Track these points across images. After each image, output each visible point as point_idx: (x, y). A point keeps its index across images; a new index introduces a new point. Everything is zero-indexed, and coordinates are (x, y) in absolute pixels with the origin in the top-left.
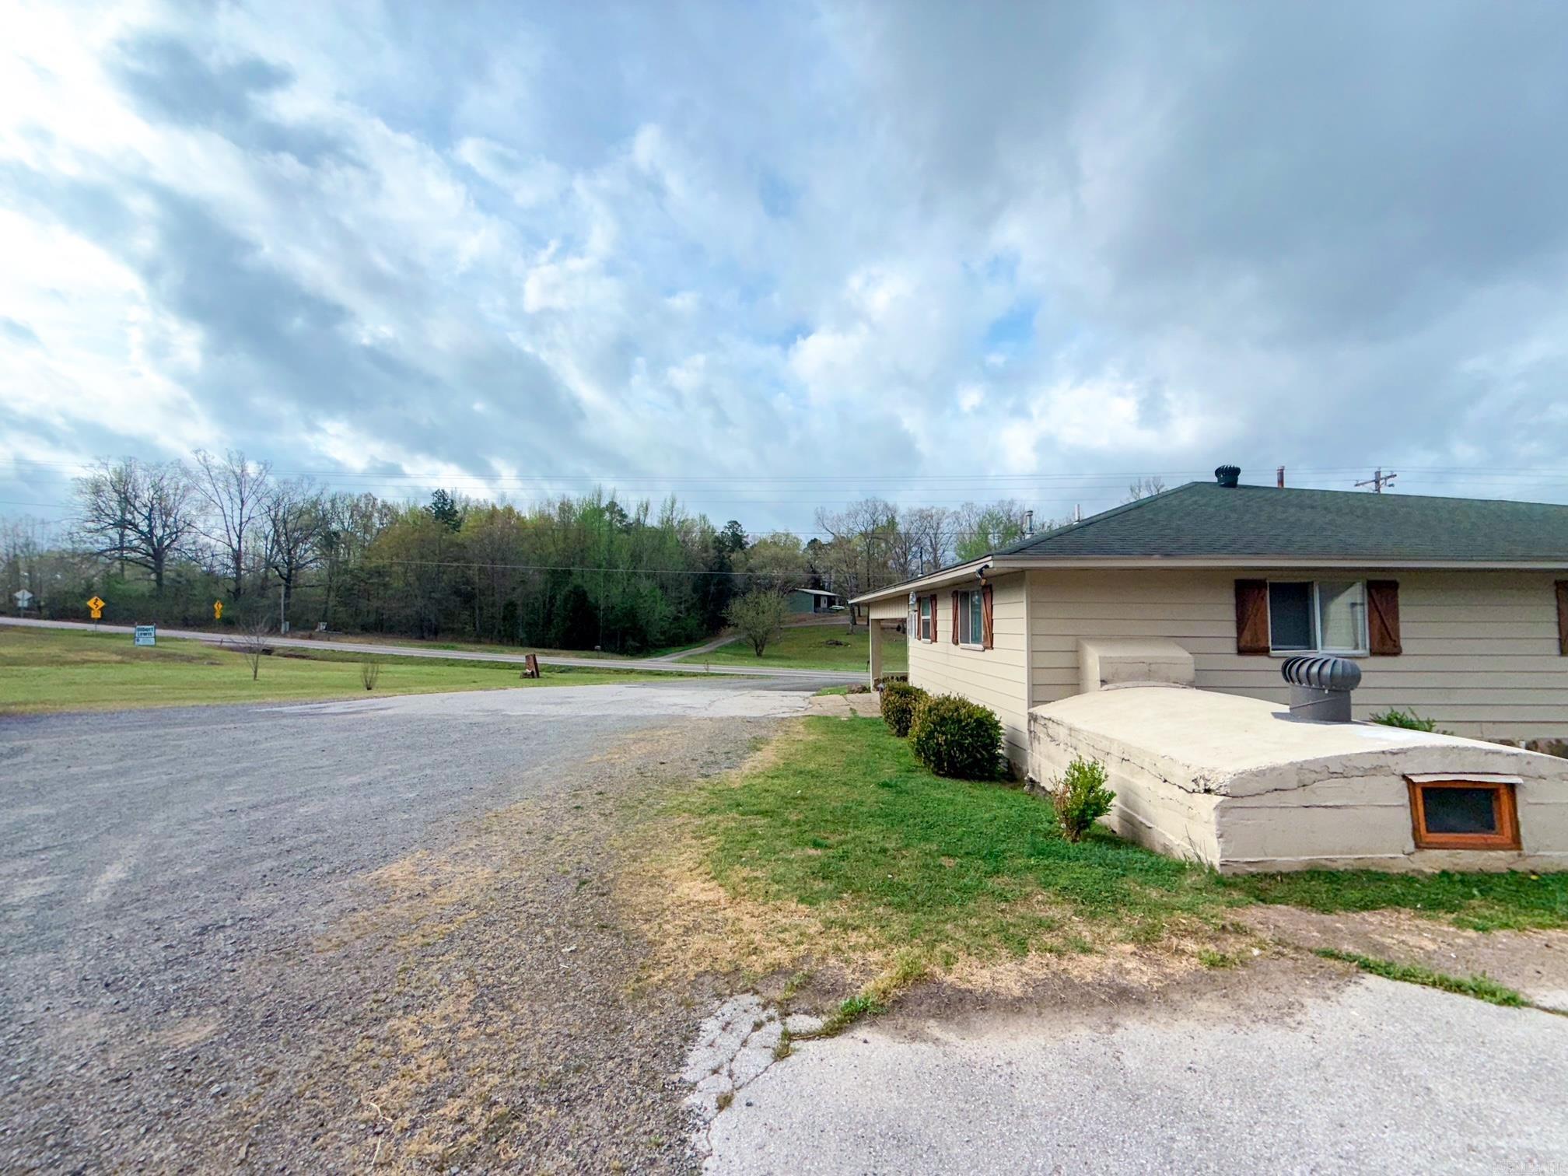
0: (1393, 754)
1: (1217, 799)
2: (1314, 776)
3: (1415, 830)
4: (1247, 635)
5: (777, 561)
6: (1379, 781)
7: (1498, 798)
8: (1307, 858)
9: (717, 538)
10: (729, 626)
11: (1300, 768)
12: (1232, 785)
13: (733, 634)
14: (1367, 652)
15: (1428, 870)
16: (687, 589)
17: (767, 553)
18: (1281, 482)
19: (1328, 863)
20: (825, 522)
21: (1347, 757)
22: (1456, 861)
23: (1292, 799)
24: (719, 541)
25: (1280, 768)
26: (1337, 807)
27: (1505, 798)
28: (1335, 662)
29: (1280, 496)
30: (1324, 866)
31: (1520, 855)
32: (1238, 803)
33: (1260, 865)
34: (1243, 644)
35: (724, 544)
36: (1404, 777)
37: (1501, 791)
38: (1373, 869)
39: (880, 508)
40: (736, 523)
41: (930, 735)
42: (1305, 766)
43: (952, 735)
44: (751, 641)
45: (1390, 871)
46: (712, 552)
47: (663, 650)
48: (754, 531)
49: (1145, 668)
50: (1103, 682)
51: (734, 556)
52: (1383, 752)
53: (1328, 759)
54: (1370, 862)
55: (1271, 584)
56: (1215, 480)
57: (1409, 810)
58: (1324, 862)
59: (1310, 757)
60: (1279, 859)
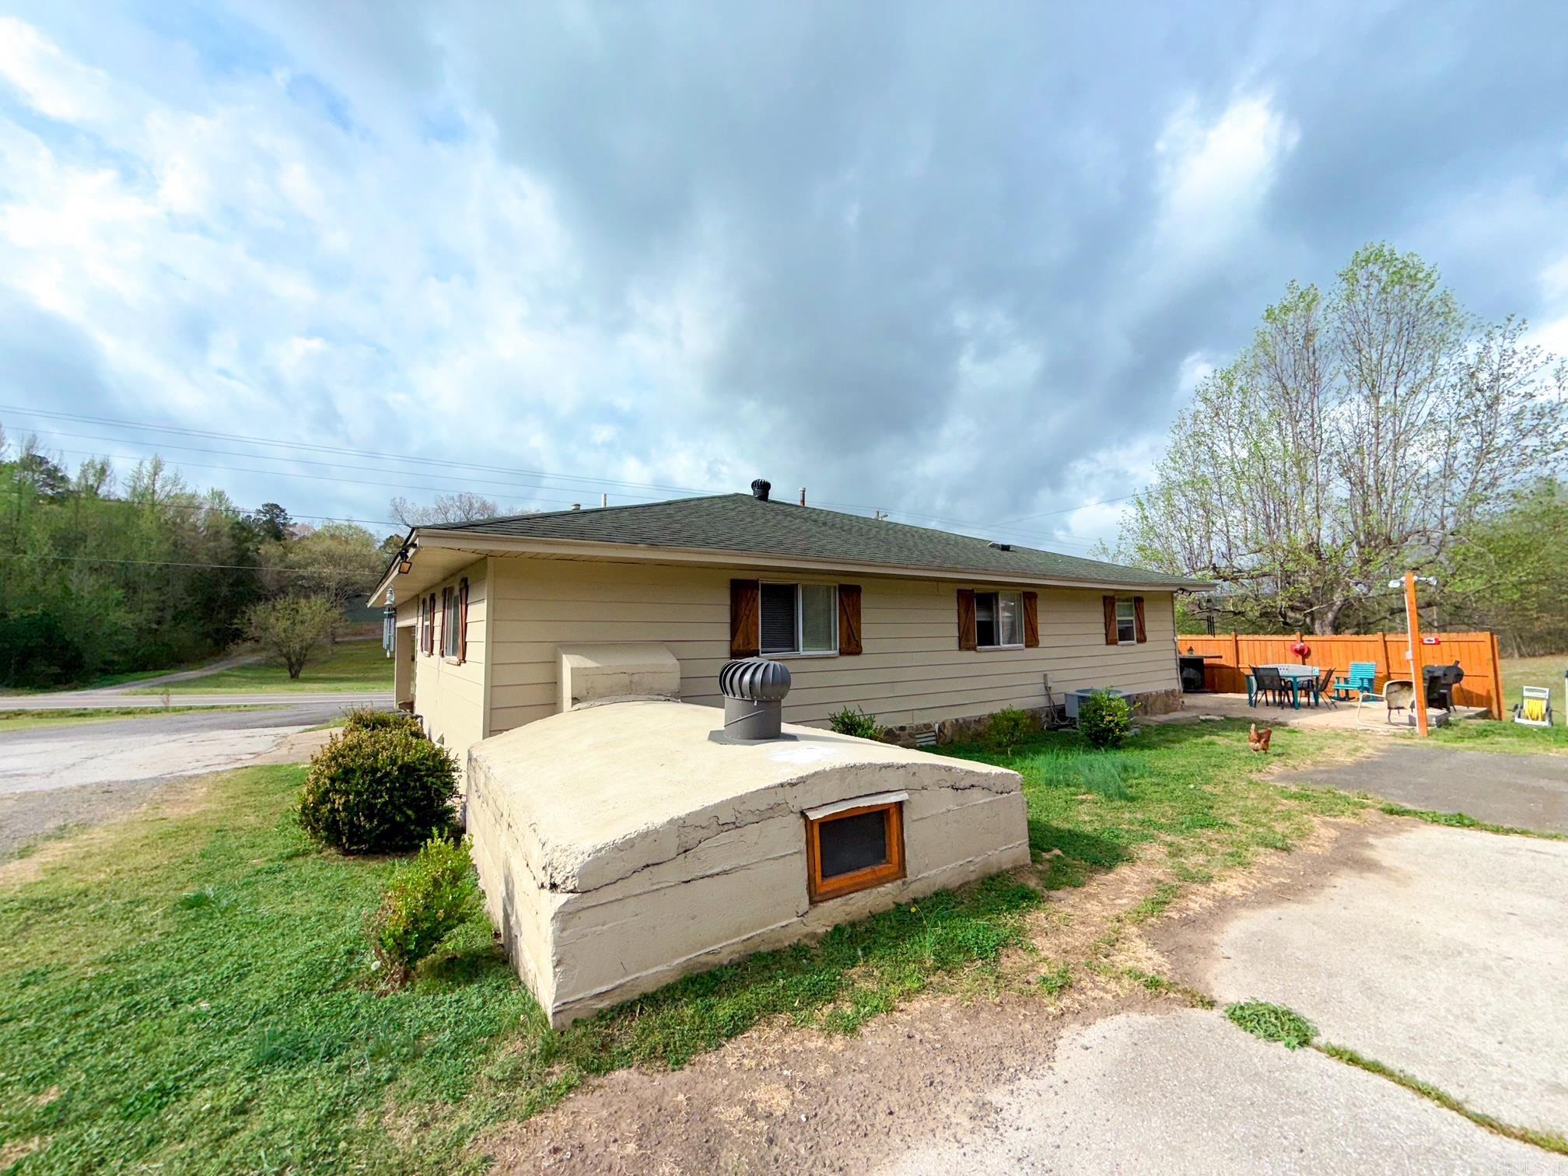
0: (792, 785)
1: (561, 898)
2: (701, 833)
3: (811, 880)
4: (740, 639)
5: (331, 558)
6: (773, 827)
7: (889, 819)
8: (684, 959)
9: (238, 523)
10: (244, 641)
11: (681, 825)
12: (584, 872)
13: (253, 651)
14: (836, 652)
15: (821, 930)
16: (179, 588)
17: (318, 548)
18: (803, 501)
19: (710, 958)
20: (405, 515)
21: (742, 799)
22: (848, 909)
23: (669, 874)
24: (242, 530)
25: (656, 831)
26: (725, 872)
27: (894, 819)
28: (768, 666)
29: (798, 513)
30: (706, 964)
31: (904, 883)
32: (591, 900)
33: (617, 992)
34: (734, 648)
35: (250, 531)
36: (803, 813)
37: (891, 812)
38: (764, 949)
39: (476, 505)
40: (277, 507)
41: (324, 798)
42: (688, 823)
43: (359, 794)
44: (283, 660)
45: (778, 946)
46: (226, 542)
47: (119, 677)
48: (302, 518)
49: (626, 679)
50: (575, 700)
51: (263, 549)
52: (782, 785)
53: (717, 806)
54: (759, 939)
55: (762, 585)
56: (750, 492)
57: (805, 856)
58: (703, 959)
59: (696, 807)
60: (644, 973)
